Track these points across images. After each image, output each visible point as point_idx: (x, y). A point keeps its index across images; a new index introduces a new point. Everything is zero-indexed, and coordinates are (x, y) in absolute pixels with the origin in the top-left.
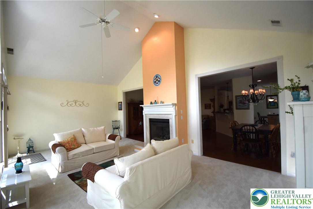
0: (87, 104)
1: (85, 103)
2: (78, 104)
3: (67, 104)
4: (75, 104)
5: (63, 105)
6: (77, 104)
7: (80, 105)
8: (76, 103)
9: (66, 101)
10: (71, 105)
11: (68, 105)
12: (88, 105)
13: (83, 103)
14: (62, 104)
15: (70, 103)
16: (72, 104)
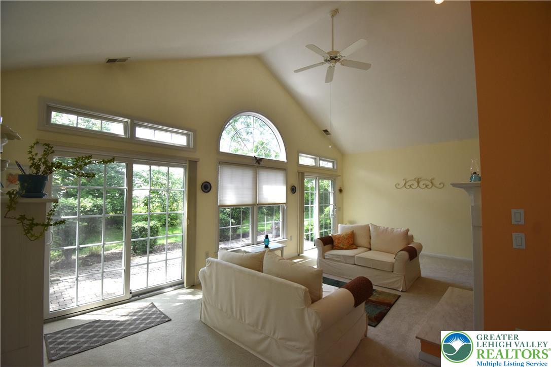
0: (440, 184)
1: (436, 183)
2: (423, 184)
3: (405, 184)
4: (418, 185)
5: (399, 187)
6: (421, 184)
7: (426, 186)
8: (418, 183)
9: (404, 180)
10: (410, 186)
11: (407, 185)
12: (442, 186)
13: (432, 183)
14: (397, 186)
15: (410, 183)
16: (413, 185)
